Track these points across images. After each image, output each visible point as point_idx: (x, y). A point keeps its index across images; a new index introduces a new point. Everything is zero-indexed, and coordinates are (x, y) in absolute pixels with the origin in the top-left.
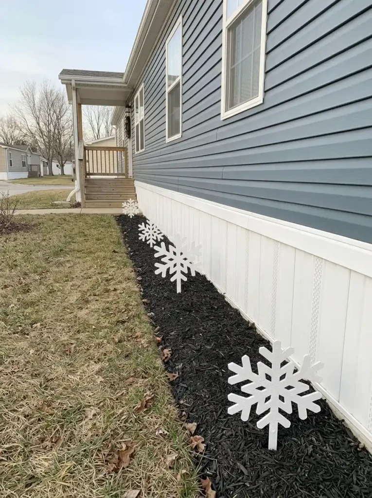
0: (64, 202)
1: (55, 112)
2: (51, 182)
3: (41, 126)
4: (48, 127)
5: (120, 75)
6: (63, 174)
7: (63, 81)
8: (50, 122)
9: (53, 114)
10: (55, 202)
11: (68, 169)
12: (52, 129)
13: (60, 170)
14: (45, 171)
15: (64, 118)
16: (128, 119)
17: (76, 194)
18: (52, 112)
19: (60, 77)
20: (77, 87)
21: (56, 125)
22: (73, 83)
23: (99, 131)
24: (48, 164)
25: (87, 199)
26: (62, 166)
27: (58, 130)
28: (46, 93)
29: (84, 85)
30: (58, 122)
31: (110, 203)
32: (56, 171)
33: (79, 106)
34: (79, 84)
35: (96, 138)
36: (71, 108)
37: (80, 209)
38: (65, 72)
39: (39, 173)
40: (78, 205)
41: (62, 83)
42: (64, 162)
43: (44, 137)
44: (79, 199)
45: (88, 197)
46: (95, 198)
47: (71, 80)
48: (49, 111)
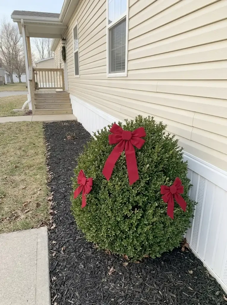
0: (20, 110)
1: (12, 39)
2: (11, 88)
3: (3, 49)
4: (8, 50)
5: (57, 15)
6: (20, 82)
7: (15, 20)
8: (9, 47)
9: (11, 41)
10: (13, 110)
11: (23, 78)
12: (11, 51)
13: (18, 79)
14: (8, 80)
15: (19, 44)
16: (64, 49)
17: (29, 104)
18: (10, 39)
19: (13, 16)
20: (25, 25)
21: (14, 48)
22: (22, 21)
23: (43, 53)
24: (10, 75)
25: (36, 108)
26: (20, 76)
27: (15, 51)
28: (5, 26)
29: (31, 23)
30: (15, 46)
31: (53, 111)
32: (16, 79)
33: (28, 38)
34: (27, 23)
35: (42, 59)
36: (22, 39)
37: (32, 116)
38: (16, 13)
39: (4, 82)
40: (30, 113)
41: (14, 22)
42: (20, 74)
43: (6, 57)
44: (31, 108)
45: (37, 107)
46: (42, 108)
47: (20, 19)
48: (8, 39)
